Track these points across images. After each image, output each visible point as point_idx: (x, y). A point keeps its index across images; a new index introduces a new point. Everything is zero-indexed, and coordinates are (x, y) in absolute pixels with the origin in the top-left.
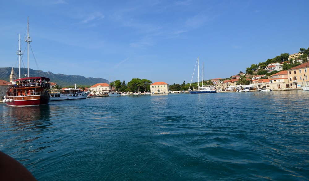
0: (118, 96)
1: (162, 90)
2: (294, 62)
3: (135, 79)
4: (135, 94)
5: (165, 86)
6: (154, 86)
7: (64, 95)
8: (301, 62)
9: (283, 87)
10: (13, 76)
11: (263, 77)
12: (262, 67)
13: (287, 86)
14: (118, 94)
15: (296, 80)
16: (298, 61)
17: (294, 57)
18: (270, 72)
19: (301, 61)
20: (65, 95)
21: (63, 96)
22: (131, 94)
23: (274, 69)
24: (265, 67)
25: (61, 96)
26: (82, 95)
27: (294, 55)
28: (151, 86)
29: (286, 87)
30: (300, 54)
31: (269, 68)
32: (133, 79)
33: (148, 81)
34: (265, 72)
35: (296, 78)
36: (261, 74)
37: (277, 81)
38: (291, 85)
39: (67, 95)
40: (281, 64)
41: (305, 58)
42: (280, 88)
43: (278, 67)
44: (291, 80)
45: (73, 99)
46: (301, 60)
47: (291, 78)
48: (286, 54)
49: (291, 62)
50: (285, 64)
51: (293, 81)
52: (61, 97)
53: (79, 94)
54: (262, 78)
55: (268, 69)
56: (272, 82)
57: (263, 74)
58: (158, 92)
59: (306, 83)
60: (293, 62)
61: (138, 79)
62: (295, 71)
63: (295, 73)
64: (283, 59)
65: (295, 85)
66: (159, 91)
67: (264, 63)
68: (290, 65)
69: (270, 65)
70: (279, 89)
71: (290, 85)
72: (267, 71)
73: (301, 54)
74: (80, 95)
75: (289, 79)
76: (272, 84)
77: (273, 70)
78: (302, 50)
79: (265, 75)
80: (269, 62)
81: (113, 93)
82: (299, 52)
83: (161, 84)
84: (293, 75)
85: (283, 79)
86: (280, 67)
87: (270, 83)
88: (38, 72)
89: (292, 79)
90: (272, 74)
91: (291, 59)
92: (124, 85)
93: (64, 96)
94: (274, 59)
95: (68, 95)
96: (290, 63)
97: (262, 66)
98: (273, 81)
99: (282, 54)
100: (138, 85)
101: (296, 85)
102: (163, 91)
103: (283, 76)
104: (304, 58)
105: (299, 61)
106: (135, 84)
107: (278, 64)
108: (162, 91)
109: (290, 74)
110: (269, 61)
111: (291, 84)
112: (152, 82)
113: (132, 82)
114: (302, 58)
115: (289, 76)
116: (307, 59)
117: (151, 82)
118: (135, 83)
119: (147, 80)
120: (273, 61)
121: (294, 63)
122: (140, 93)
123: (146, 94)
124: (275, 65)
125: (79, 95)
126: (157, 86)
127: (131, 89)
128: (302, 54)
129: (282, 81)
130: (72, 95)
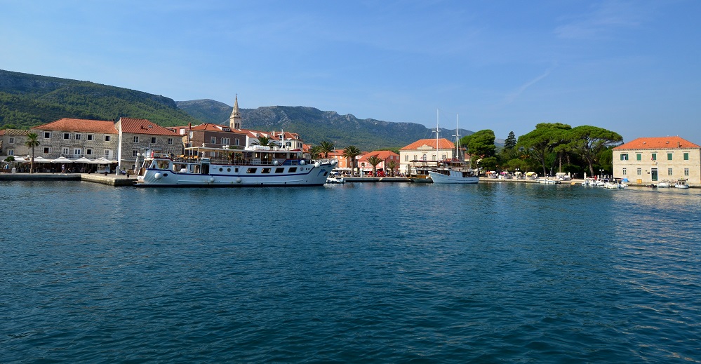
0: (465, 184)
1: (670, 172)
3: (549, 126)
4: (545, 181)
5: (686, 157)
6: (632, 155)
7: (225, 169)
10: (235, 117)
14: (465, 175)
20: (229, 170)
21: (221, 170)
22: (527, 179)
25: (213, 169)
26: (298, 171)
28: (616, 155)
32: (539, 126)
33: (604, 131)
39: (237, 170)
45: (262, 185)
52: (212, 175)
53: (287, 168)
58: (648, 179)
61: (559, 127)
66: (655, 175)
74: (293, 170)
81: (447, 173)
83: (666, 145)
88: (329, 115)
92: (511, 147)
93: (225, 172)
95: (244, 170)
100: (556, 149)
102: (676, 177)
106: (545, 144)
108: (670, 178)
112: (620, 139)
113: (533, 137)
117: (615, 138)
118: (548, 141)
119: (597, 130)
122: (566, 179)
123: (591, 183)
125: (286, 171)
126: (647, 154)
127: (529, 162)
130: (260, 170)
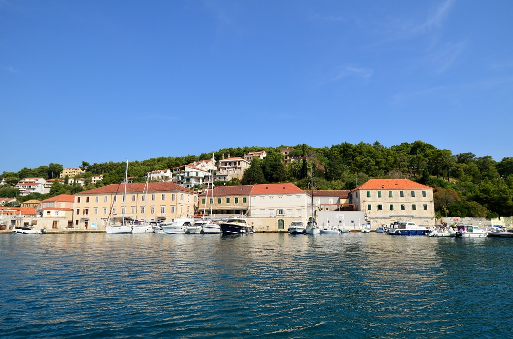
2: (71, 181)
8: (82, 185)
9: (63, 226)
11: (9, 202)
12: (8, 182)
13: (70, 224)
15: (87, 213)
16: (78, 182)
17: (71, 174)
18: (25, 195)
19: (81, 183)
23: (34, 189)
24: (16, 182)
27: (71, 171)
29: (67, 226)
30: (80, 170)
31: (24, 186)
34: (15, 194)
35: (87, 210)
36: (5, 197)
37: (53, 213)
38: (77, 223)
40: (49, 182)
41: (89, 179)
42: (56, 228)
43: (41, 186)
44: (78, 213)
46: (82, 180)
47: (78, 211)
48: (59, 165)
49: (66, 182)
50: (55, 183)
51: (81, 215)
54: (7, 205)
55: (21, 188)
56: (41, 214)
57: (10, 197)
59: (103, 220)
60: (69, 182)
62: (88, 198)
63: (88, 201)
64: (52, 172)
65: (83, 224)
67: (15, 175)
68: (64, 186)
69: (27, 180)
70: (55, 230)
71: (74, 222)
72: (18, 192)
73: (83, 170)
75: (75, 211)
76: (42, 218)
77: (32, 191)
78: (85, 164)
79: (14, 200)
80: (24, 174)
82: (80, 168)
84: (83, 204)
85: (64, 209)
86: (45, 188)
87: (38, 216)
89: (81, 212)
90: (29, 198)
91: (67, 176)
94: (36, 169)
96: (64, 183)
97: (11, 179)
98: (45, 212)
99: (52, 165)
101: (86, 223)
103: (63, 205)
104: (86, 179)
105: (80, 182)
107: (42, 181)
109: (79, 201)
110: (25, 172)
111: (77, 221)
114: (84, 178)
115: (75, 205)
116: (91, 181)
120: (33, 174)
121: (71, 184)
124: (37, 182)
128: (84, 172)
129: (62, 213)
